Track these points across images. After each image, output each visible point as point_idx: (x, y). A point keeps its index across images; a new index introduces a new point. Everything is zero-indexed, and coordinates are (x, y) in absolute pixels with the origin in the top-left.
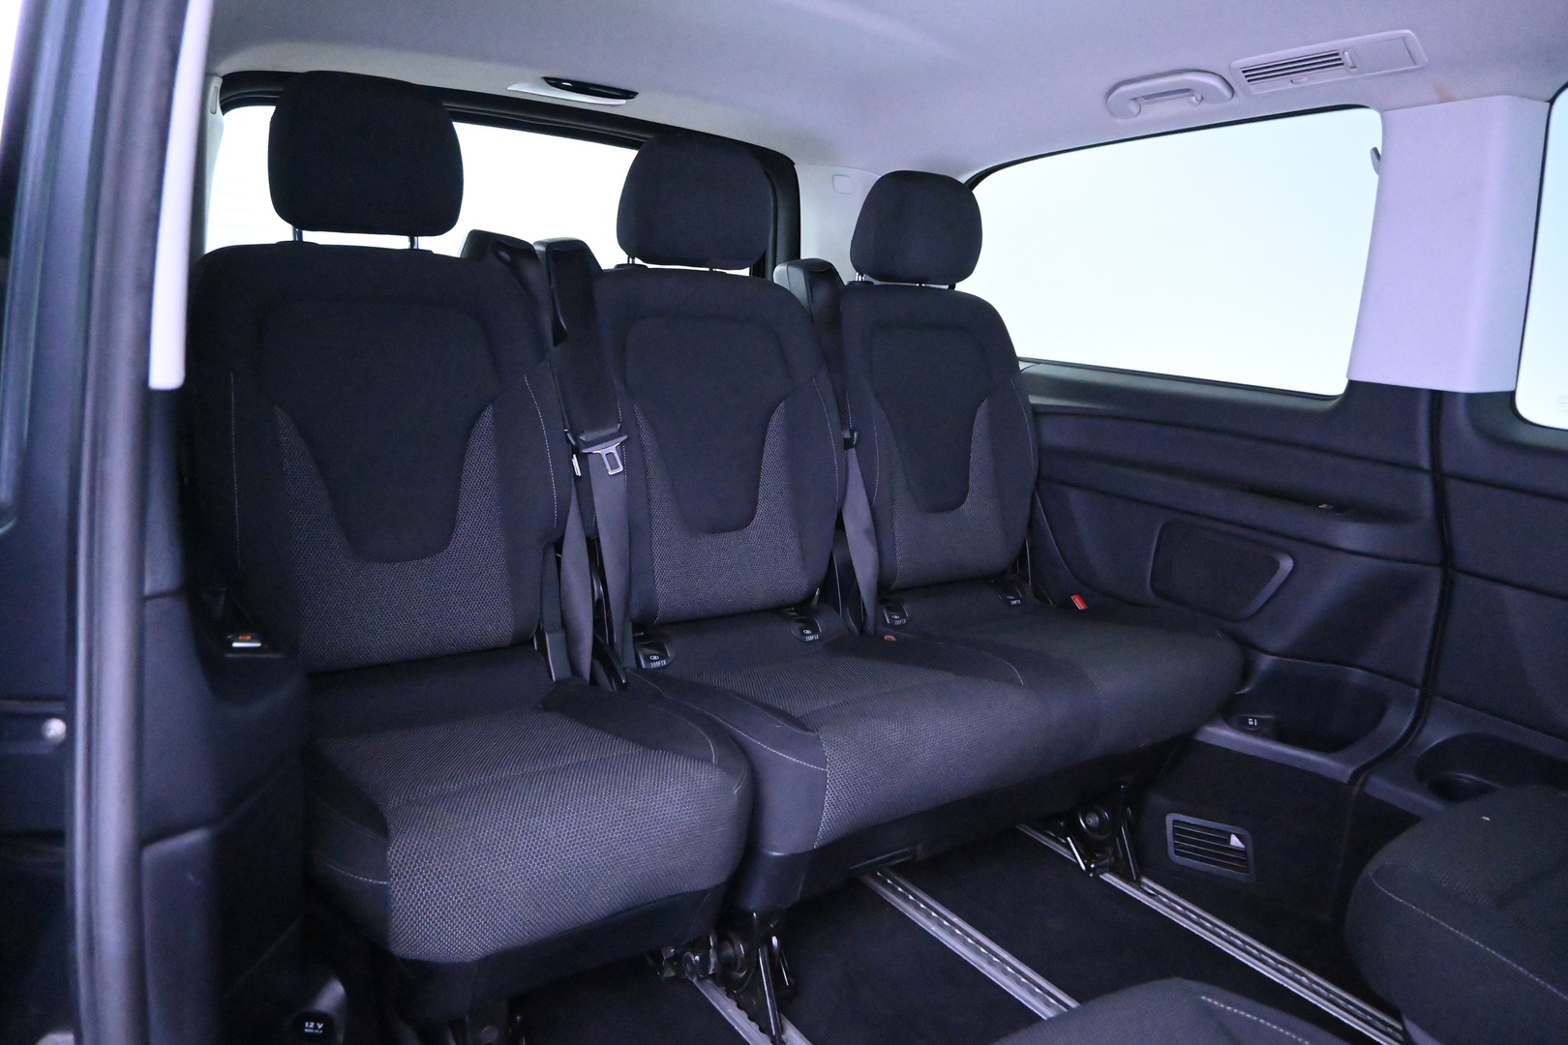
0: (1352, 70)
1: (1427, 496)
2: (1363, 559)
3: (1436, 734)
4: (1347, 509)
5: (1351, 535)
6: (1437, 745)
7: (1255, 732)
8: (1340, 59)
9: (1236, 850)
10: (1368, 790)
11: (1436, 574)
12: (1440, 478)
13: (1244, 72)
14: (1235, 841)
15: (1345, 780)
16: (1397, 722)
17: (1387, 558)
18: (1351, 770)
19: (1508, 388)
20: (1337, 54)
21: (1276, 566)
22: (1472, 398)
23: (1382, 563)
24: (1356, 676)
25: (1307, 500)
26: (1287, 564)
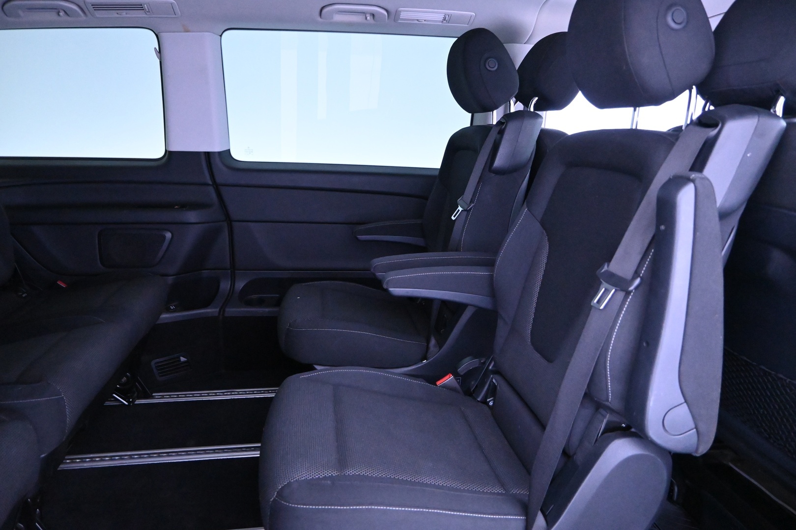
0: (147, 13)
1: (214, 195)
2: (199, 225)
3: (240, 285)
4: (186, 206)
5: (192, 216)
6: (243, 287)
7: (174, 311)
8: (142, 7)
9: (185, 362)
10: (226, 315)
11: (225, 224)
12: (217, 186)
13: (92, 5)
14: (183, 359)
15: (217, 315)
16: (225, 285)
17: (208, 223)
18: (218, 310)
19: (228, 149)
20: (141, 5)
21: (164, 237)
22: (220, 153)
23: (206, 225)
24: (205, 273)
25: (169, 206)
26: (168, 235)
